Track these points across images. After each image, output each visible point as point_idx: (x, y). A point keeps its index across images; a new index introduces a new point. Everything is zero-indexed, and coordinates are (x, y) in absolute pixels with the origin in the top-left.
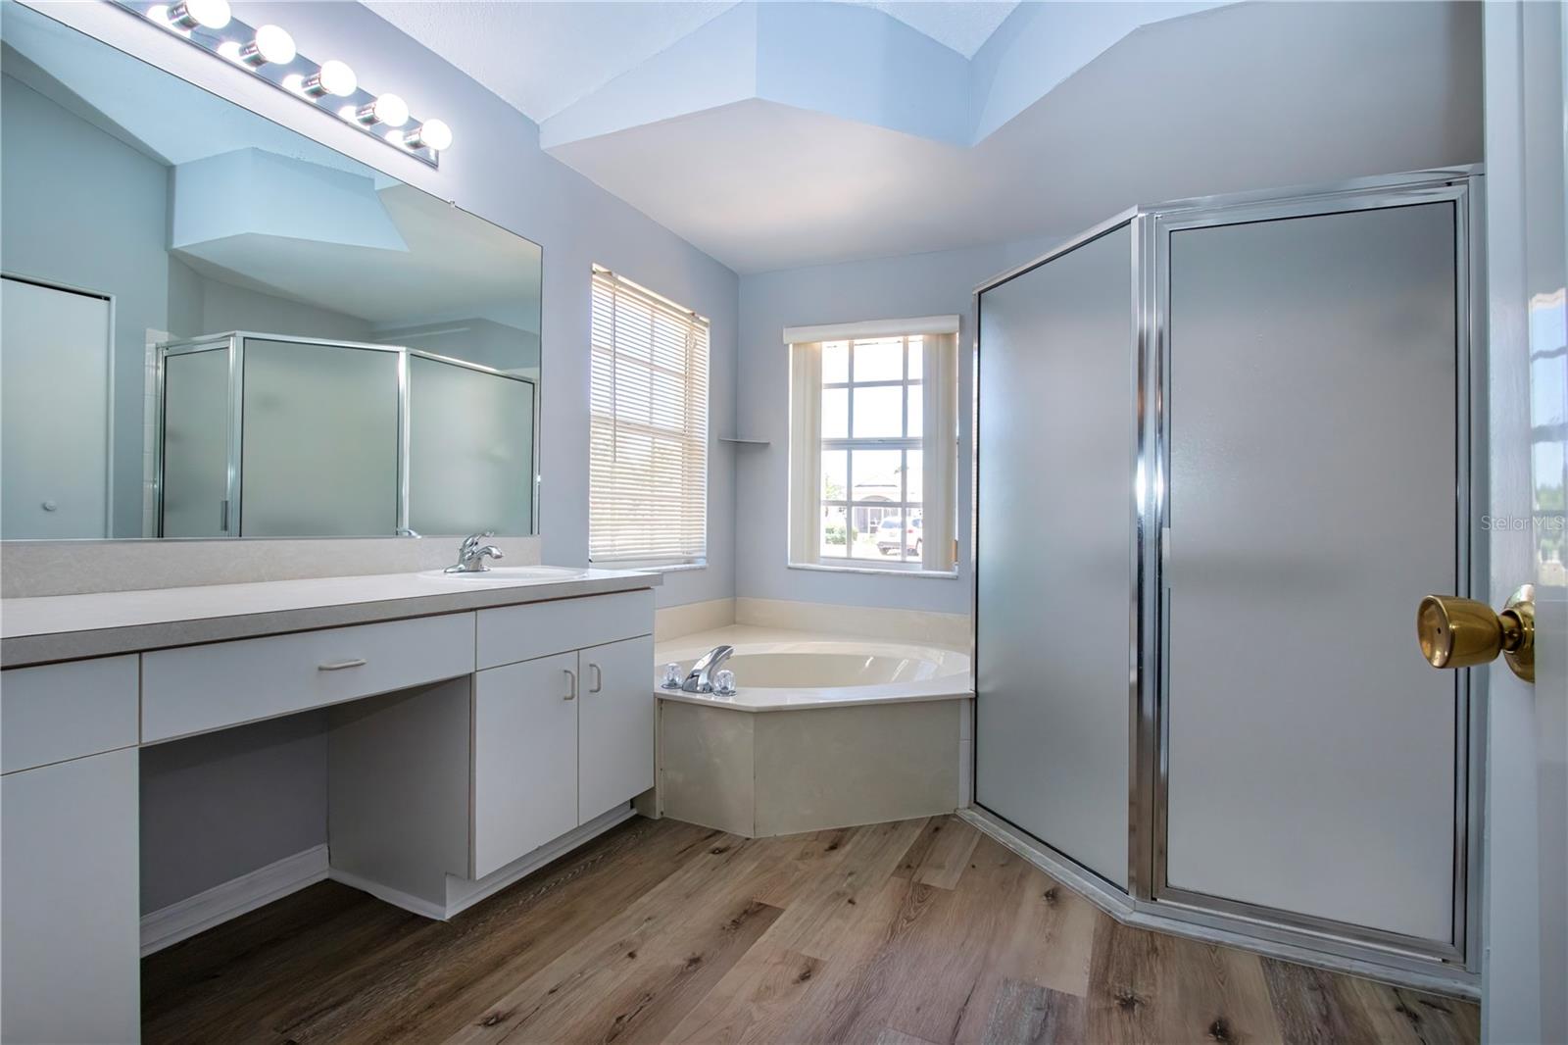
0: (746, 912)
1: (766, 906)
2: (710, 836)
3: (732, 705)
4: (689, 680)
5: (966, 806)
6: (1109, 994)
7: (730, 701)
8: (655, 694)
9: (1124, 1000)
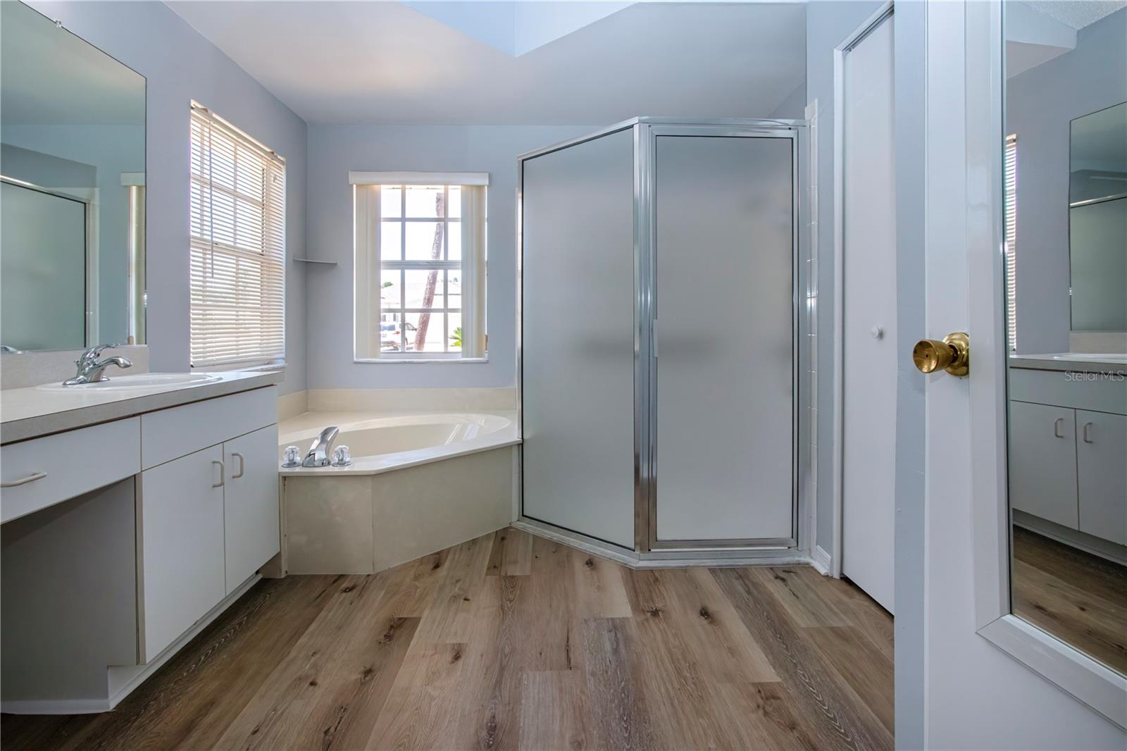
0: (392, 627)
1: (406, 619)
2: (336, 581)
3: (349, 472)
4: (308, 458)
5: (517, 519)
6: (644, 611)
7: (346, 469)
8: (279, 473)
9: (652, 612)
